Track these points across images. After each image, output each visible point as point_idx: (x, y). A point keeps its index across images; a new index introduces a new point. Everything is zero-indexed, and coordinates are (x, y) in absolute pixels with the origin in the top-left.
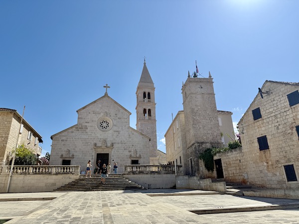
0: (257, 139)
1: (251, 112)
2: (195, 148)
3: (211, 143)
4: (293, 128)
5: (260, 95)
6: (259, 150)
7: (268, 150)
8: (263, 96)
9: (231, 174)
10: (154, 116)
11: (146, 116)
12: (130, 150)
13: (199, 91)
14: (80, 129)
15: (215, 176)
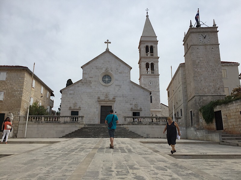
2: (195, 100)
3: (213, 95)
9: (231, 126)
10: (157, 70)
11: (149, 70)
12: (131, 103)
13: (202, 41)
14: (85, 83)
15: (214, 128)
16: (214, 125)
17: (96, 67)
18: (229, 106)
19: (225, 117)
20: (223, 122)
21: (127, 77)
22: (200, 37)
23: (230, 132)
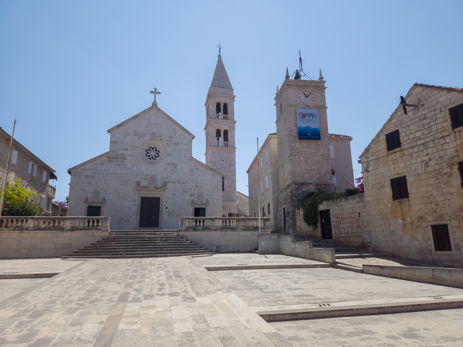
0: (390, 182)
1: (383, 138)
2: (291, 192)
3: (316, 185)
4: (453, 164)
5: (402, 108)
6: (391, 199)
7: (406, 199)
8: (408, 110)
9: (345, 233)
10: (232, 140)
11: (220, 140)
12: (192, 193)
13: (302, 101)
14: (115, 158)
15: (318, 235)
16: (318, 232)
17: (134, 132)
18: (342, 203)
19: (336, 219)
20: (332, 227)
21: (187, 150)
22: (300, 95)
23: (343, 242)
